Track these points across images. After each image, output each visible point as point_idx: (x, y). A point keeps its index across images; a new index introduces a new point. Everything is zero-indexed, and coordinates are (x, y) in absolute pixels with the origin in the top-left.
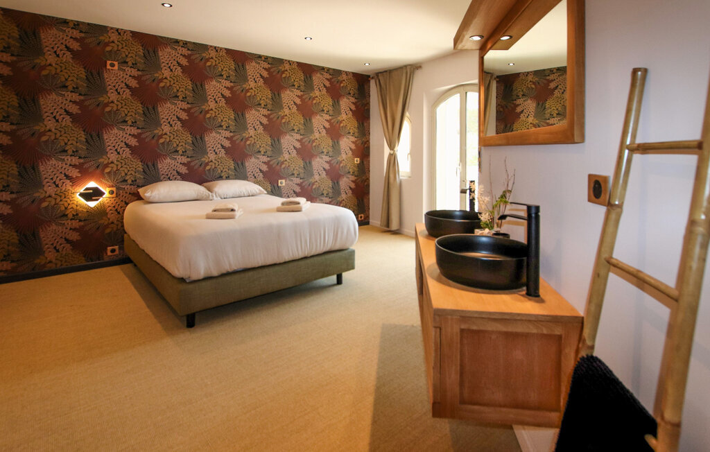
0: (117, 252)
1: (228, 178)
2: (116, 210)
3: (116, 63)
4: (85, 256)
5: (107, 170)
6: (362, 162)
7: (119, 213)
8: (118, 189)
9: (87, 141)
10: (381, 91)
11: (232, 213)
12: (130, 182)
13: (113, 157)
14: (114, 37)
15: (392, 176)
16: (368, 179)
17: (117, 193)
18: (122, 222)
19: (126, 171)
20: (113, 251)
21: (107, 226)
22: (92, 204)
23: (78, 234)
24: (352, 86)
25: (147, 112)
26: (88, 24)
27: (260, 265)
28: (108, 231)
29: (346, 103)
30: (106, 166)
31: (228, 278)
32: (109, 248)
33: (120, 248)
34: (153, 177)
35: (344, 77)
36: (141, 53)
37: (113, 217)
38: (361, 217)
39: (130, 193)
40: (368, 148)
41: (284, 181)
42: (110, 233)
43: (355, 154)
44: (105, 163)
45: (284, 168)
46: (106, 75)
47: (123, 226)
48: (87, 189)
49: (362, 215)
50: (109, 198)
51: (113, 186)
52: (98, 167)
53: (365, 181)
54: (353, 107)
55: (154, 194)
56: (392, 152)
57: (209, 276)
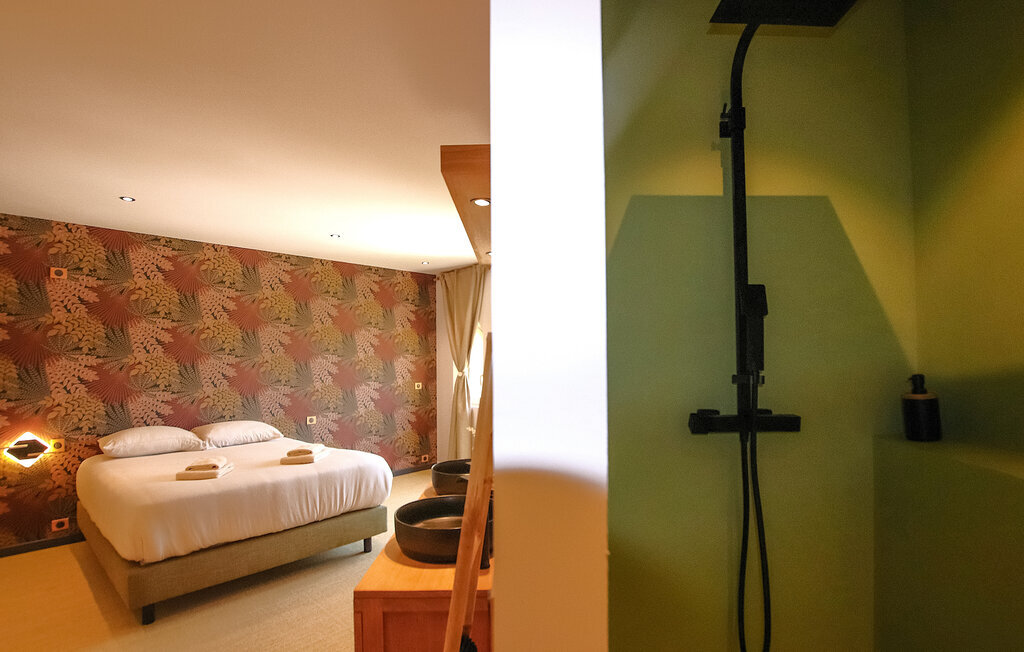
0: (66, 526)
1: (233, 418)
2: (66, 469)
3: (65, 271)
4: (16, 535)
5: (51, 415)
6: (425, 387)
7: (69, 473)
8: (67, 440)
9: (20, 377)
10: (448, 296)
11: (213, 471)
12: (85, 430)
13: (60, 397)
14: (62, 235)
15: (460, 405)
16: (435, 409)
17: (65, 446)
18: (74, 486)
19: (80, 416)
20: (61, 525)
21: (50, 492)
22: (28, 463)
23: (6, 504)
24: (411, 290)
25: (111, 334)
26: (22, 218)
27: (248, 537)
28: (52, 498)
29: (403, 312)
30: (50, 410)
31: (201, 557)
32: (55, 522)
33: (70, 521)
34: (120, 423)
35: (400, 278)
36: (103, 256)
37: (60, 479)
38: (425, 459)
39: (86, 445)
40: (434, 369)
41: (314, 418)
42: (56, 500)
43: (415, 377)
44: (48, 406)
45: (314, 401)
46: (49, 287)
47: (75, 491)
48: (19, 443)
49: (427, 456)
50: (55, 453)
51: (60, 437)
52: (36, 412)
53: (431, 411)
54: (413, 317)
55: (116, 446)
56: (460, 374)
57: (173, 555)
